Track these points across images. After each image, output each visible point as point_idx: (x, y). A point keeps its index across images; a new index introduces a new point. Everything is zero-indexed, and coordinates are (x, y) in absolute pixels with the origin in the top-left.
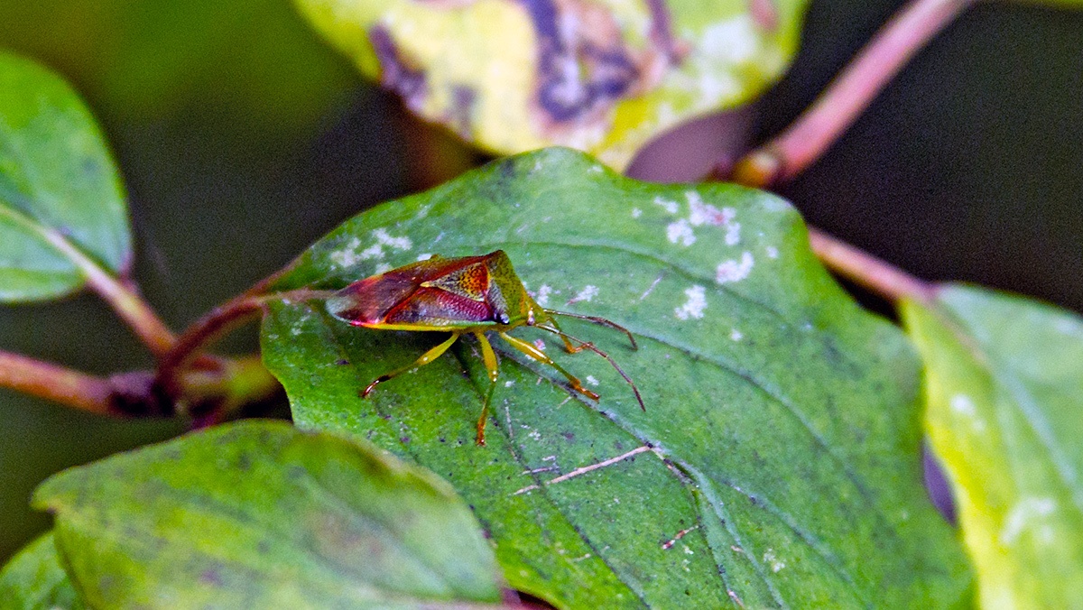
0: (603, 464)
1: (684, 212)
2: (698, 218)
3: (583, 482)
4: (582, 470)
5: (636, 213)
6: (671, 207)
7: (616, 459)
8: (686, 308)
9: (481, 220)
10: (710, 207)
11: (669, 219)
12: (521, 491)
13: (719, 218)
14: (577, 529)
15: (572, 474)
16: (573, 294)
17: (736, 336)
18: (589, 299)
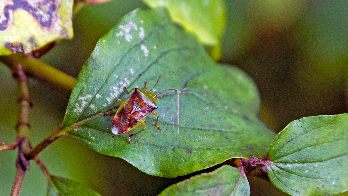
0: (178, 107)
1: (124, 32)
2: (127, 30)
3: (181, 116)
4: (178, 113)
5: (119, 42)
6: (121, 34)
7: (178, 103)
8: (145, 52)
9: (99, 76)
10: (127, 26)
11: (124, 37)
12: (179, 132)
13: (130, 26)
14: (194, 129)
15: (178, 117)
16: (130, 74)
17: (155, 47)
18: (133, 72)
